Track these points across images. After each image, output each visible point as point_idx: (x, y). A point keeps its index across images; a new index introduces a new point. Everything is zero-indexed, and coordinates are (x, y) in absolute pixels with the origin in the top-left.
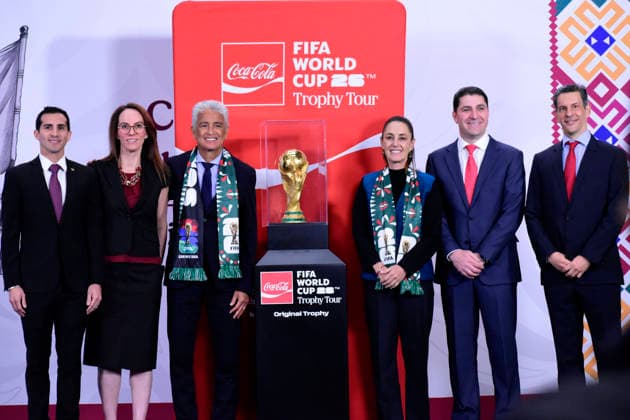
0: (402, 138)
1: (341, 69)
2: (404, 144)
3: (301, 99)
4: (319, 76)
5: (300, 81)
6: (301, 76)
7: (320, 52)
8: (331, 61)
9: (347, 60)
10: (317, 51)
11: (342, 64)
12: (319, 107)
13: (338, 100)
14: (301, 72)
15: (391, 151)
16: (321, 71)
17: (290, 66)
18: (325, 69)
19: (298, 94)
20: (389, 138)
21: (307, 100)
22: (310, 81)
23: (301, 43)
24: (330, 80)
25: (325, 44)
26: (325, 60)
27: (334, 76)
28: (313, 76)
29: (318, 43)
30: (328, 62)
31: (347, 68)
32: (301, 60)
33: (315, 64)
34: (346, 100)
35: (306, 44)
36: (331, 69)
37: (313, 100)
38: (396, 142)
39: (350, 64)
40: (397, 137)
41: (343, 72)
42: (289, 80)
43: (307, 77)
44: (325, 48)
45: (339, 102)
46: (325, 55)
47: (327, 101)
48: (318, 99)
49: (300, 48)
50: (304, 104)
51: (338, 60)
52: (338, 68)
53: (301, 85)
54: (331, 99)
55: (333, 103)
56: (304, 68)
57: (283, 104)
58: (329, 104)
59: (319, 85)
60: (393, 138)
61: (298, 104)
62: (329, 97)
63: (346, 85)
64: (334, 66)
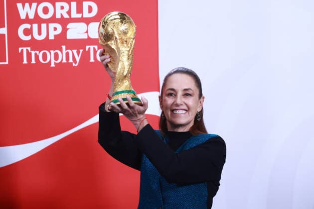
0: (187, 94)
1: (79, 16)
2: (190, 101)
3: (29, 55)
4: (52, 26)
5: (27, 32)
6: (28, 26)
8: (65, 5)
9: (86, 5)
11: (80, 10)
12: (53, 65)
13: (75, 56)
14: (27, 20)
15: (172, 111)
16: (53, 20)
17: (14, 12)
18: (58, 16)
19: (25, 49)
20: (170, 95)
21: (37, 56)
22: (40, 33)
24: (65, 30)
26: (58, 5)
27: (70, 26)
28: (44, 26)
30: (62, 8)
31: (86, 14)
32: (27, 5)
33: (46, 10)
34: (86, 55)
36: (66, 16)
37: (45, 57)
38: (180, 99)
39: (90, 9)
40: (180, 94)
41: (82, 20)
42: (13, 31)
43: (35, 26)
45: (78, 59)
47: (62, 58)
48: (51, 55)
50: (33, 61)
51: (74, 4)
52: (74, 15)
53: (28, 38)
54: (67, 54)
55: (71, 60)
56: (31, 16)
57: (7, 63)
58: (64, 61)
59: (51, 37)
60: (176, 95)
61: (25, 62)
62: (64, 52)
63: (85, 37)
64: (69, 13)
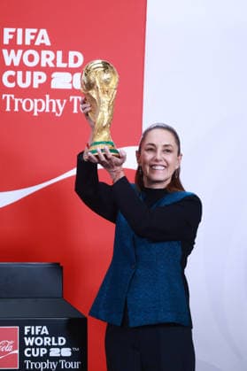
0: (167, 150)
1: (65, 65)
2: (170, 158)
3: (12, 103)
4: (36, 74)
5: (12, 79)
6: (12, 73)
7: (38, 43)
8: (51, 53)
9: (72, 54)
10: (33, 42)
11: (65, 59)
12: (36, 114)
14: (12, 67)
15: (151, 166)
16: (38, 68)
18: (43, 65)
19: (8, 96)
20: (151, 149)
21: (20, 104)
22: (24, 81)
23: (13, 30)
24: (49, 79)
25: (43, 32)
26: (44, 53)
27: (55, 75)
28: (28, 74)
29: (35, 31)
30: (48, 56)
31: (72, 64)
32: (13, 52)
33: (31, 58)
34: (69, 106)
35: (20, 31)
36: (51, 65)
37: (28, 105)
39: (76, 59)
40: (160, 149)
41: (67, 70)
43: (20, 74)
44: (44, 37)
45: (61, 109)
46: (43, 47)
47: (45, 107)
48: (34, 104)
49: (11, 37)
50: (16, 109)
51: (60, 54)
52: (60, 64)
53: (13, 85)
54: (51, 104)
55: (54, 110)
56: (17, 63)
58: (47, 110)
59: (36, 86)
60: (156, 151)
61: (8, 109)
62: (48, 101)
63: (69, 87)
64: (54, 62)
